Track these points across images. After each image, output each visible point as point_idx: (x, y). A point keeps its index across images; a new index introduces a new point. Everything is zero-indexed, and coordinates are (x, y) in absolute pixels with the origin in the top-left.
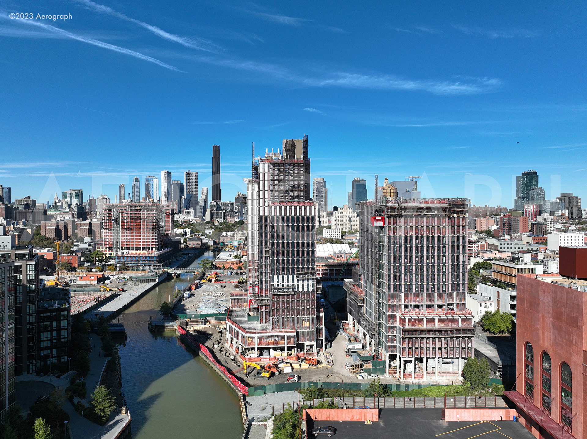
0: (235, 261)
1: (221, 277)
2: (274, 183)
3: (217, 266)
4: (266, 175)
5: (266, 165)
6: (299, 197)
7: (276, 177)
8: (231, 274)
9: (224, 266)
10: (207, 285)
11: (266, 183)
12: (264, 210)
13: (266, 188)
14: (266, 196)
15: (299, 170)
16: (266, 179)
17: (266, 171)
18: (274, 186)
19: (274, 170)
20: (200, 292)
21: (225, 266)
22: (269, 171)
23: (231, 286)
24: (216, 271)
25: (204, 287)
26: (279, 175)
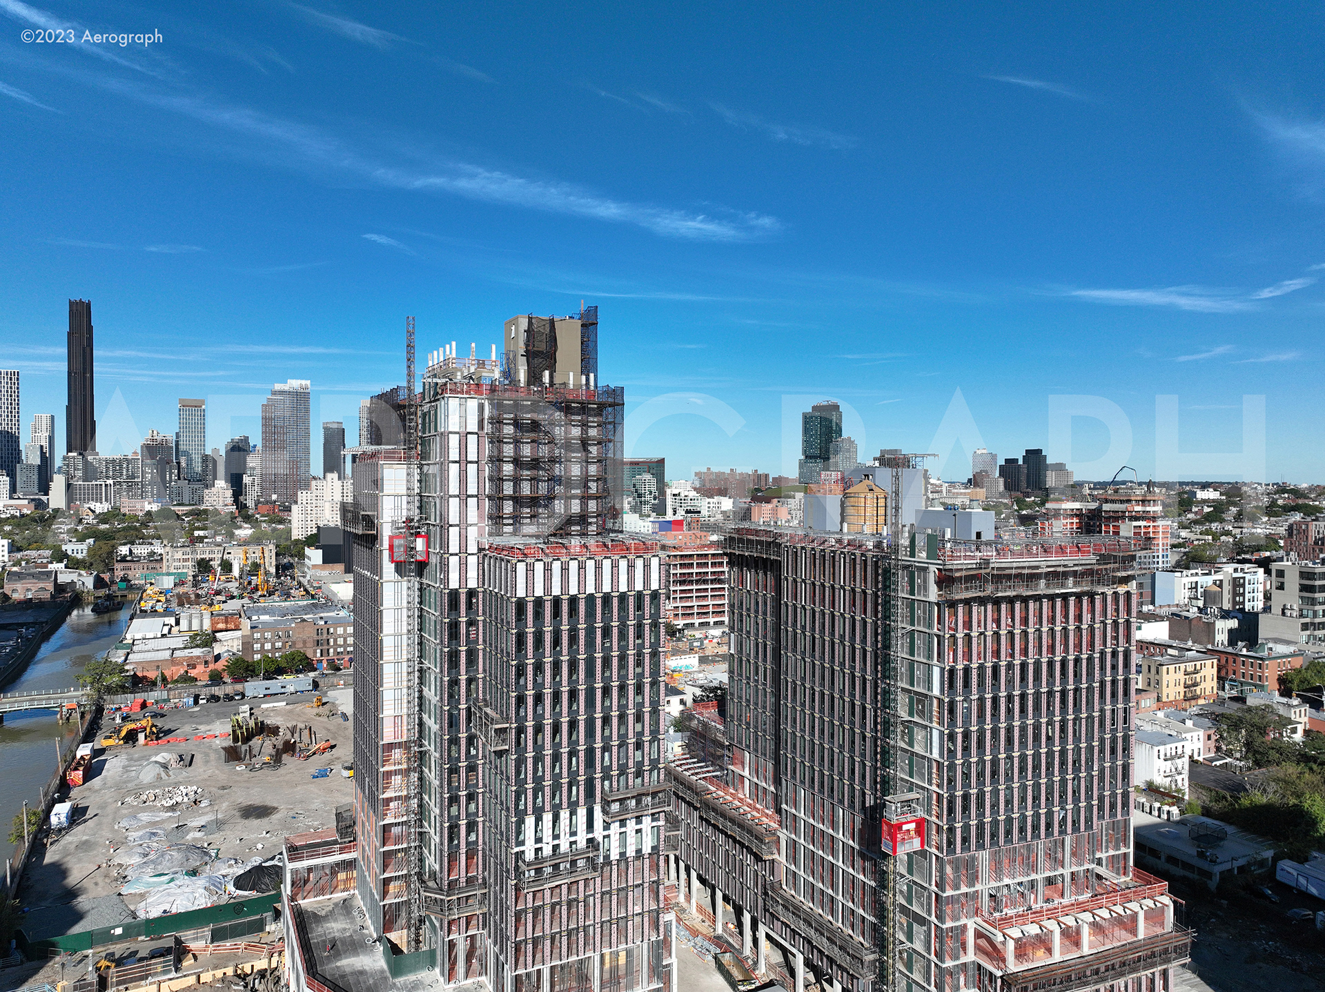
0: (198, 657)
1: (163, 716)
2: (500, 470)
3: (140, 674)
4: (472, 440)
5: (473, 405)
6: (583, 519)
7: (508, 450)
8: (196, 702)
9: (162, 673)
10: (124, 757)
11: (472, 469)
12: (463, 566)
13: (472, 490)
14: (473, 515)
15: (584, 425)
16: (472, 456)
17: (473, 426)
18: (497, 480)
19: (500, 422)
20: (108, 795)
21: (168, 673)
22: (481, 426)
23: (213, 756)
24: (140, 697)
25: (113, 766)
26: (517, 442)
